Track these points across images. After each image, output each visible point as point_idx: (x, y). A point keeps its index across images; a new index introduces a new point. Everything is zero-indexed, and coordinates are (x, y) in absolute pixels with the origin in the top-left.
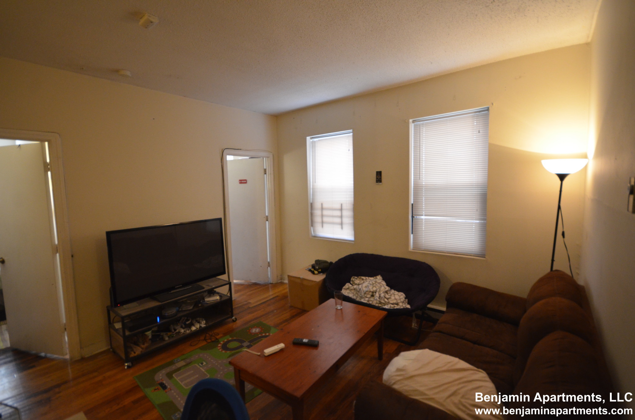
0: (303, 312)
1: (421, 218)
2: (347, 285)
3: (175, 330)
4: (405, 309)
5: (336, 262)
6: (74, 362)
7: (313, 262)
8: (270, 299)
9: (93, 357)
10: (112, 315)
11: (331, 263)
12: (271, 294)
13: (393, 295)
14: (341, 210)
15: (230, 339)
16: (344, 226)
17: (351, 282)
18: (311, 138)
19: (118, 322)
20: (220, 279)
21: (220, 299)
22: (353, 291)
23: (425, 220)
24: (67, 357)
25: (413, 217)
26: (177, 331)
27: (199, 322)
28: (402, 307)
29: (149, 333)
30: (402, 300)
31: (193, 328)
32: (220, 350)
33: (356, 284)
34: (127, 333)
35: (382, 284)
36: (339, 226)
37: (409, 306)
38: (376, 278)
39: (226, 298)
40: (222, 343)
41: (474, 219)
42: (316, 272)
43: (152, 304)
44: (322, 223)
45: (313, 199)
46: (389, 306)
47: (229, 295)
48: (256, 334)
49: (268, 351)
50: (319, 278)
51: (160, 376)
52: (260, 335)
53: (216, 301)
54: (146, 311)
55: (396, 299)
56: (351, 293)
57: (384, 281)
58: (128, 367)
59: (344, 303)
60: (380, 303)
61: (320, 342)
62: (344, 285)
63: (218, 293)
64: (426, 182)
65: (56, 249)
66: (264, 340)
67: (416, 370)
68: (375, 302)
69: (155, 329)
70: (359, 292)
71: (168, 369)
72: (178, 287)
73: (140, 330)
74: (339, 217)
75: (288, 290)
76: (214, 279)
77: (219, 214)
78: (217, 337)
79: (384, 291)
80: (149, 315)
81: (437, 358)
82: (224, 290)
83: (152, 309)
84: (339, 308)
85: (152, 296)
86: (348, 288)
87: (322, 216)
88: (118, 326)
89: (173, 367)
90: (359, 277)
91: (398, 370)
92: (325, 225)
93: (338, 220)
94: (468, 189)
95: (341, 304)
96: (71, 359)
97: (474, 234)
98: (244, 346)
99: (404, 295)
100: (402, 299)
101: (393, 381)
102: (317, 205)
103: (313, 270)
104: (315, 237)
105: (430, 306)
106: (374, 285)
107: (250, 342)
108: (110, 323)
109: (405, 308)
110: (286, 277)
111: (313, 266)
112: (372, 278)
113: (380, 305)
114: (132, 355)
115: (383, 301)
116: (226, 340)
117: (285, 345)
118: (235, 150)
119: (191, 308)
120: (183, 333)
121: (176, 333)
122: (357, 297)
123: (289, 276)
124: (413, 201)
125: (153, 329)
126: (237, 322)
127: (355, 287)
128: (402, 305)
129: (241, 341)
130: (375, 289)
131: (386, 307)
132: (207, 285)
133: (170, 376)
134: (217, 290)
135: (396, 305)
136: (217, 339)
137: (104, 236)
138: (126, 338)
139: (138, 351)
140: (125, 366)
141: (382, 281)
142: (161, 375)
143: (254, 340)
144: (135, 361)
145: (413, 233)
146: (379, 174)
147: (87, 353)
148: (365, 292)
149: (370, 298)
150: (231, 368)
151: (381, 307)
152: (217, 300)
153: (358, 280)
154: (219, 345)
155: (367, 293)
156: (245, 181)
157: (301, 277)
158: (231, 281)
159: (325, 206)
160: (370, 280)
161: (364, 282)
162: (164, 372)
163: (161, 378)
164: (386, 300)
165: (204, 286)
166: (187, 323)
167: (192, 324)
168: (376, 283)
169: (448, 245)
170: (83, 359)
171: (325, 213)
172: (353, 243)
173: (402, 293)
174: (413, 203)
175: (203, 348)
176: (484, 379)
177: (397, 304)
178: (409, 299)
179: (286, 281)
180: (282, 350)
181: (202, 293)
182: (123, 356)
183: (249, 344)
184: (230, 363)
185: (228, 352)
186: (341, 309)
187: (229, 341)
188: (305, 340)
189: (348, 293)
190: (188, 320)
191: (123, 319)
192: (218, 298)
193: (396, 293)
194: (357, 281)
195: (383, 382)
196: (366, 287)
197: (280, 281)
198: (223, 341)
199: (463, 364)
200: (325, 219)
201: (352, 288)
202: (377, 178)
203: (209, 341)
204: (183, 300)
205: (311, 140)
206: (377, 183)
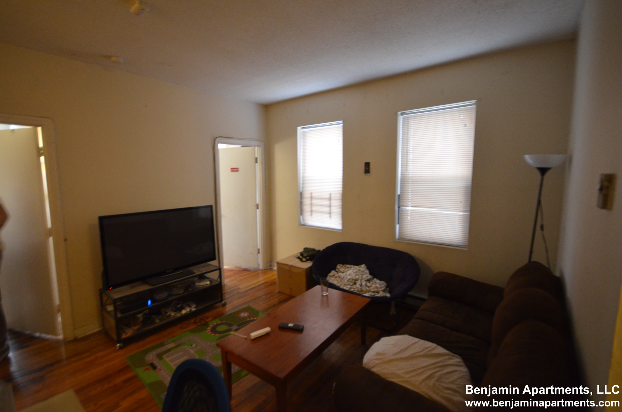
0: (291, 297)
1: (407, 209)
2: (333, 272)
3: (166, 313)
4: (384, 298)
5: (324, 250)
6: (67, 342)
7: (301, 250)
8: (260, 285)
9: (86, 338)
10: (105, 298)
11: (319, 251)
12: (261, 279)
13: (374, 284)
14: (330, 199)
15: (219, 322)
16: (333, 215)
17: (337, 270)
18: (303, 128)
19: (110, 304)
20: (210, 265)
21: (211, 284)
22: (338, 279)
23: (411, 210)
24: (61, 337)
25: (399, 208)
26: (168, 314)
27: (189, 306)
28: (382, 296)
29: (140, 316)
30: (383, 289)
31: (184, 312)
32: (210, 333)
33: (341, 272)
34: (119, 315)
35: (365, 272)
36: (328, 215)
37: (388, 295)
38: (361, 267)
39: (217, 283)
40: (211, 326)
41: (458, 210)
42: (304, 260)
43: (144, 288)
44: (312, 211)
45: (303, 188)
46: (370, 294)
47: (219, 280)
48: (245, 318)
49: (254, 334)
50: (308, 265)
51: (151, 357)
52: (248, 320)
53: (205, 286)
54: (137, 294)
55: (377, 288)
56: (335, 280)
57: (368, 270)
58: (121, 348)
59: (330, 289)
60: (362, 291)
61: (305, 327)
62: (330, 272)
63: (208, 278)
64: (412, 173)
65: (49, 233)
66: (252, 323)
67: (395, 354)
68: (356, 289)
69: (147, 312)
70: (343, 279)
71: (159, 351)
72: (169, 271)
73: (132, 312)
74: (328, 206)
75: (276, 277)
76: (204, 264)
77: (210, 202)
78: (207, 320)
79: (366, 279)
80: (141, 298)
81: (415, 343)
82: (214, 275)
83: (144, 292)
84: (325, 295)
85: (143, 280)
86: (333, 276)
87: (312, 205)
88: (110, 308)
89: (164, 349)
90: (345, 265)
91: (378, 354)
92: (314, 214)
93: (327, 209)
94: (453, 181)
95: (327, 291)
96: (65, 339)
97: (458, 225)
98: (232, 330)
99: (385, 284)
100: (383, 287)
101: (372, 365)
102: (307, 195)
103: (301, 257)
104: (304, 225)
105: (410, 293)
106: (358, 273)
107: (239, 325)
108: (102, 306)
109: (385, 296)
110: (275, 265)
111: (302, 254)
112: (357, 267)
113: (361, 293)
114: (124, 336)
115: (364, 289)
116: (215, 324)
117: (271, 329)
118: (228, 139)
119: (182, 292)
120: (173, 317)
121: (167, 316)
122: (341, 284)
123: (278, 263)
124: (401, 192)
125: (145, 312)
126: (227, 306)
127: (340, 274)
128: (382, 294)
129: (230, 325)
130: (357, 277)
131: (367, 295)
132: (198, 270)
133: (160, 356)
134: (208, 275)
135: (376, 294)
136: (206, 322)
137: (97, 221)
138: (118, 321)
139: (129, 333)
140: (117, 347)
141: (365, 270)
142: (151, 355)
143: (242, 323)
144: (127, 342)
145: (399, 223)
146: (367, 165)
147: (81, 333)
148: (348, 279)
149: (352, 285)
150: (219, 350)
151: (362, 295)
152: (207, 285)
153: (343, 268)
154: (209, 328)
155: (350, 280)
156: (236, 170)
157: (290, 264)
158: (221, 267)
159: (314, 195)
160: (355, 268)
161: (348, 270)
162: (154, 353)
163: (151, 358)
164: (367, 288)
165: (195, 271)
166: (178, 306)
167: (183, 308)
168: (360, 272)
169: (432, 236)
170: (76, 340)
171: (315, 202)
172: (341, 231)
173: (383, 282)
174: (401, 194)
175: (193, 331)
176: (458, 364)
177: (378, 292)
178: (389, 288)
179: (275, 268)
180: (267, 335)
181: (193, 278)
182: (115, 336)
183: (237, 327)
184: (218, 345)
185: (217, 335)
186: (327, 296)
187: (218, 325)
188: (291, 325)
189: (333, 280)
190: (178, 304)
191: (115, 301)
192: (208, 283)
193: (378, 281)
194: (342, 270)
195: (364, 365)
196: (349, 275)
197: (269, 268)
198: (213, 324)
199: (440, 350)
200: (314, 208)
201: (337, 275)
202: (365, 169)
203: (199, 324)
204: (175, 284)
205: (302, 130)
206: (366, 174)
